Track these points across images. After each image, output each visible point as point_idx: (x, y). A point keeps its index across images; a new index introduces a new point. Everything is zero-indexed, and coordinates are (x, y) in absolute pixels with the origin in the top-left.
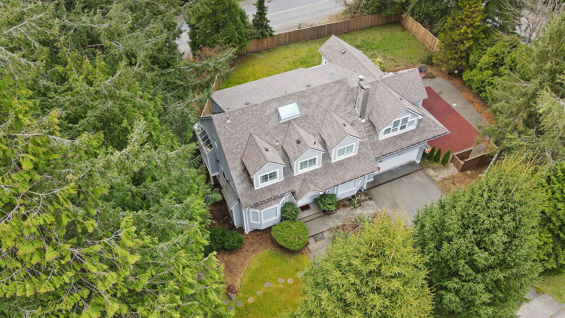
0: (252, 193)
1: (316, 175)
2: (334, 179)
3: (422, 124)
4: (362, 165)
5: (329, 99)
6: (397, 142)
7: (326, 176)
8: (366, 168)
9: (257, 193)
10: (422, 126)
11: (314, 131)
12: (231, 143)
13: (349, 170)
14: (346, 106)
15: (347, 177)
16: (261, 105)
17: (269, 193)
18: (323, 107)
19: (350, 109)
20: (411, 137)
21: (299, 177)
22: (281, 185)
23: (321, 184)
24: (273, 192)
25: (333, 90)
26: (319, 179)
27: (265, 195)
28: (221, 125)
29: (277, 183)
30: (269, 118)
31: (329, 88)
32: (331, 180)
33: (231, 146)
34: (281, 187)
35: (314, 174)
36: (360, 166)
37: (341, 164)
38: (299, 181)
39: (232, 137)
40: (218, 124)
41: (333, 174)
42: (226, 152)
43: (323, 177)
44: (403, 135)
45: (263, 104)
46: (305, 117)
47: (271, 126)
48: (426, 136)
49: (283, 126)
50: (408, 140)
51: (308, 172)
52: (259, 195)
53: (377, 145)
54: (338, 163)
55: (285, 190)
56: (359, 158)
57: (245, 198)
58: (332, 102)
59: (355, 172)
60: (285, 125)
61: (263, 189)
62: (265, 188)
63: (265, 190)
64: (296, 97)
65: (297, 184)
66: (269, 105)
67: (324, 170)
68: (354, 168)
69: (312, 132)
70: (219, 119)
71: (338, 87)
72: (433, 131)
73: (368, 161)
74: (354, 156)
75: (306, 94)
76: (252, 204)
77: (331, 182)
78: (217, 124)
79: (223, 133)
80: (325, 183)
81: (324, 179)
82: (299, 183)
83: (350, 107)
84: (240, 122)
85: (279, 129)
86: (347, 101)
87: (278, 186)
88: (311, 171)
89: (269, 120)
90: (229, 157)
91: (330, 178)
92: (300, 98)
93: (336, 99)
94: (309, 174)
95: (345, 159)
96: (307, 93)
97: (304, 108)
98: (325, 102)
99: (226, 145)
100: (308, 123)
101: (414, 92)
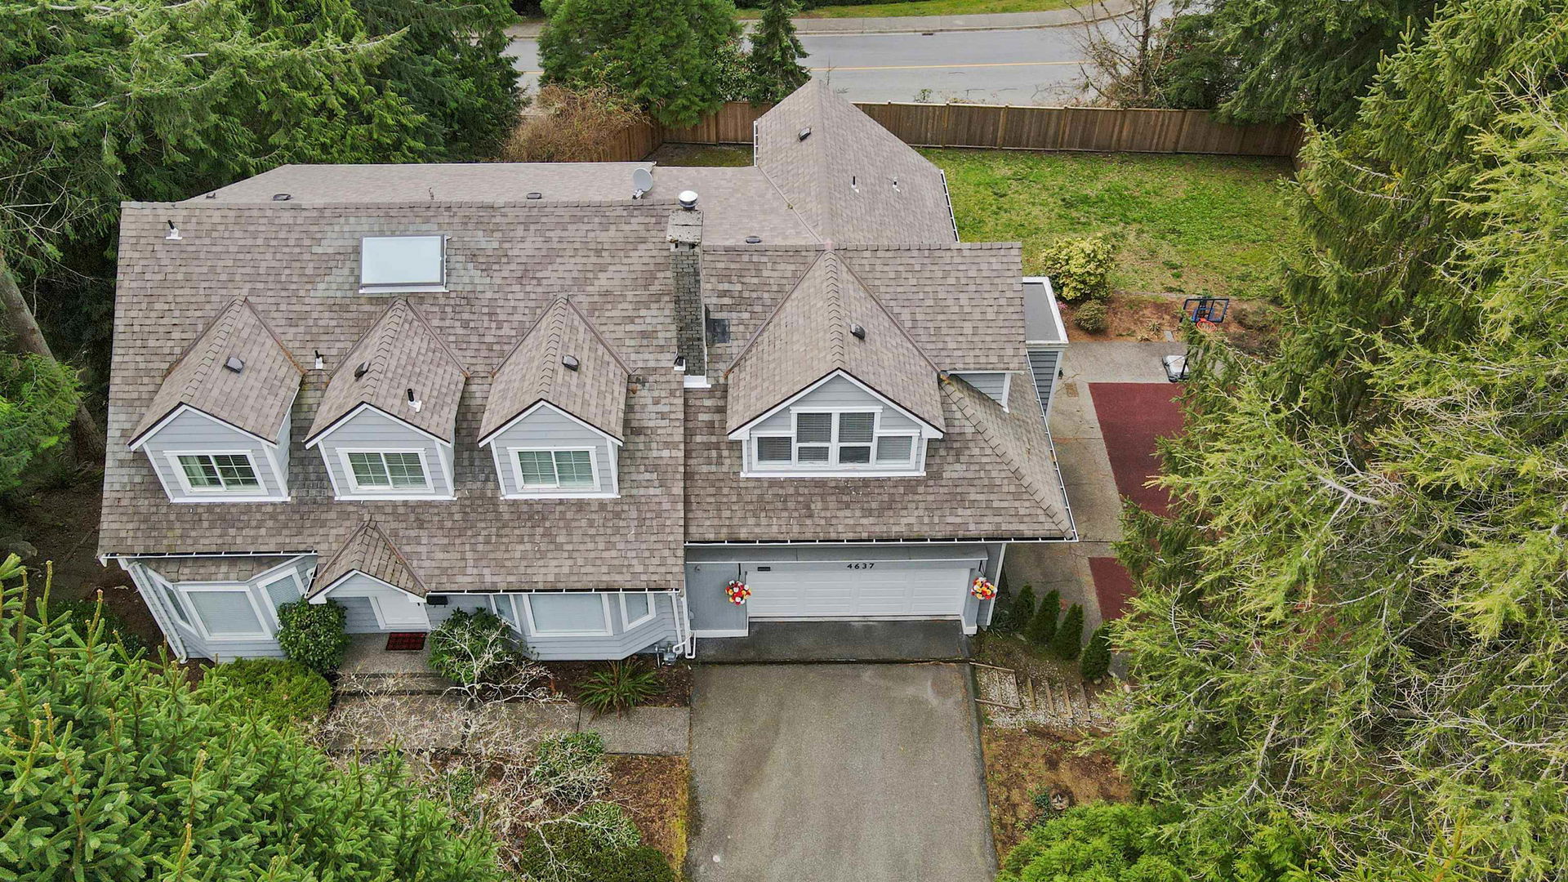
0: (154, 509)
1: (421, 524)
2: (484, 563)
3: (958, 466)
4: (621, 546)
5: (584, 260)
6: (817, 506)
7: (457, 541)
8: (634, 562)
9: (172, 517)
10: (955, 475)
11: (480, 361)
12: (153, 314)
13: (559, 547)
14: (638, 305)
15: (543, 570)
16: (315, 214)
17: (217, 532)
18: (544, 282)
19: (655, 321)
20: (890, 506)
21: (351, 509)
22: (273, 516)
23: (427, 564)
24: (232, 532)
25: (612, 232)
26: (424, 541)
27: (200, 532)
28: (143, 241)
29: (260, 505)
30: (326, 266)
31: (597, 220)
32: (471, 563)
33: (148, 322)
34: (270, 523)
35: (412, 517)
36: (610, 545)
37: (534, 514)
38: (348, 523)
39: (166, 292)
40: (134, 233)
41: (487, 543)
42: (122, 336)
43: (446, 541)
44: (856, 488)
45: (322, 210)
46: (463, 302)
47: (319, 294)
48: (958, 520)
49: (367, 308)
50: (868, 512)
51: (394, 505)
52: (178, 525)
53: (726, 491)
54: (525, 508)
55: (280, 539)
56: (617, 515)
57: (125, 518)
58: (590, 275)
59: (580, 562)
60: (373, 309)
61: (200, 510)
62: (210, 507)
63: (205, 516)
64: (456, 220)
65: (334, 532)
66: (342, 220)
67: (457, 517)
68: (582, 547)
69: (469, 360)
70: (145, 219)
71: (636, 227)
72: (998, 512)
73: (654, 538)
74: (602, 505)
75: (498, 220)
76: (139, 549)
77: (469, 571)
78: (129, 233)
79: (138, 269)
80: (445, 564)
81: (445, 549)
82: (342, 531)
83: (655, 312)
84: (214, 249)
85: (346, 315)
86: (655, 288)
87: (258, 516)
88: (405, 503)
89: (322, 272)
90: (126, 358)
91: (469, 555)
92: (470, 226)
93: (611, 268)
94: (393, 510)
95: (561, 502)
96: (504, 215)
97: (470, 266)
98: (562, 268)
99: (133, 314)
100: (465, 325)
101: (968, 330)
